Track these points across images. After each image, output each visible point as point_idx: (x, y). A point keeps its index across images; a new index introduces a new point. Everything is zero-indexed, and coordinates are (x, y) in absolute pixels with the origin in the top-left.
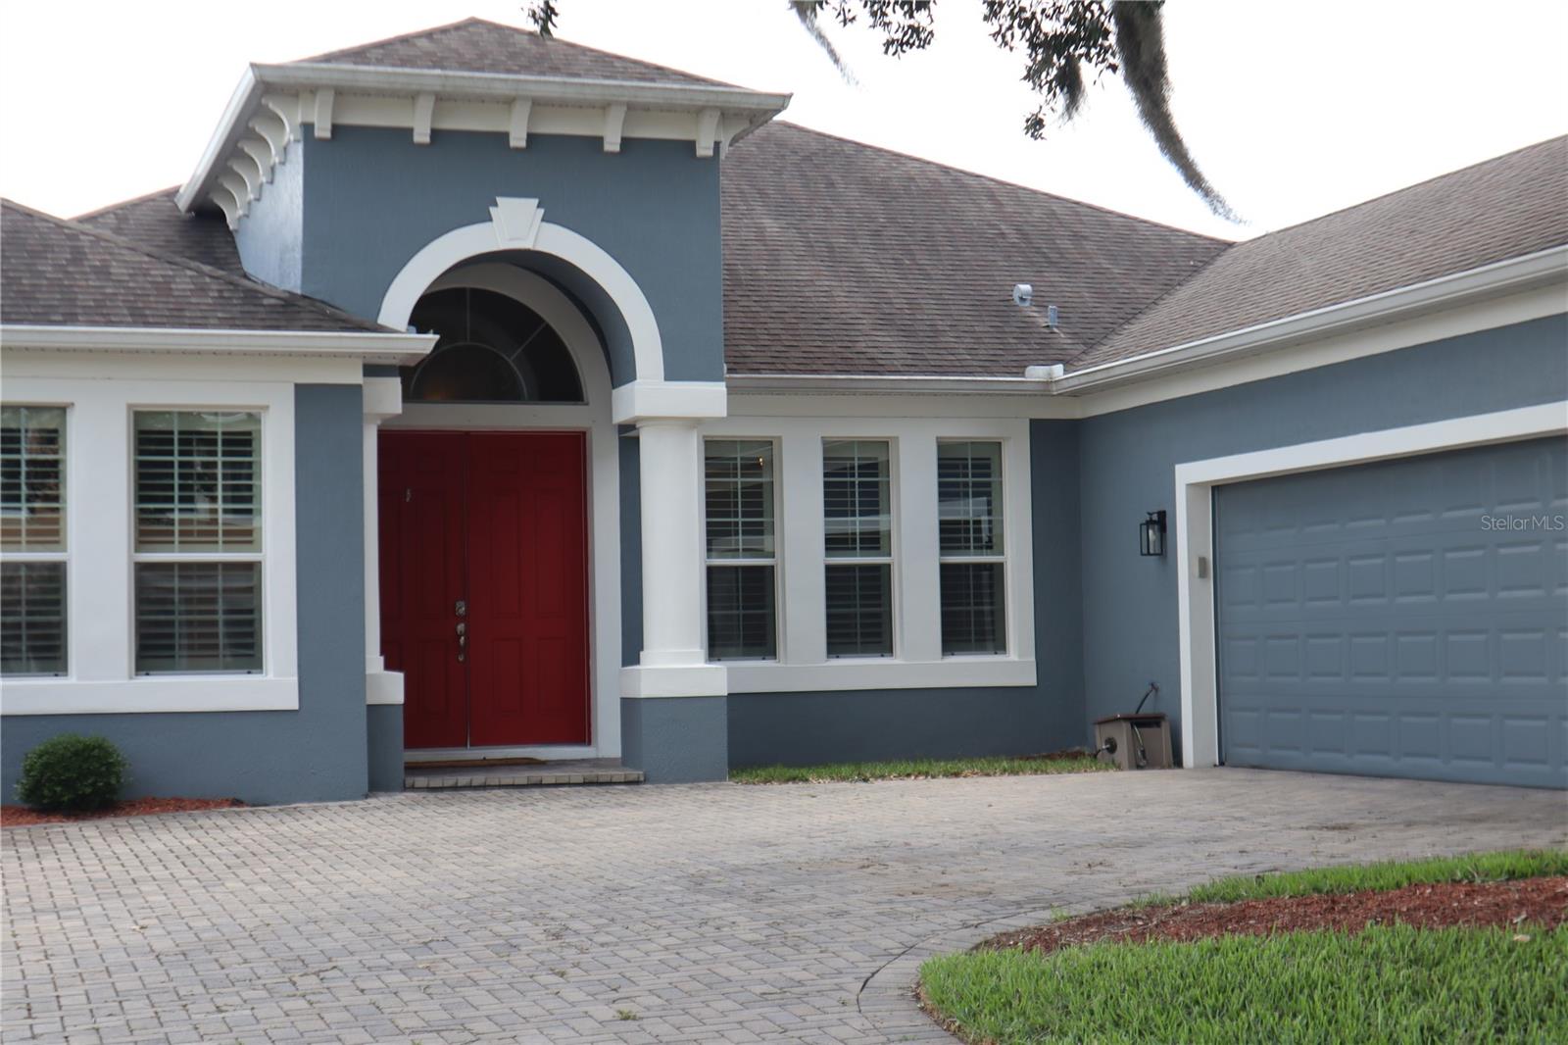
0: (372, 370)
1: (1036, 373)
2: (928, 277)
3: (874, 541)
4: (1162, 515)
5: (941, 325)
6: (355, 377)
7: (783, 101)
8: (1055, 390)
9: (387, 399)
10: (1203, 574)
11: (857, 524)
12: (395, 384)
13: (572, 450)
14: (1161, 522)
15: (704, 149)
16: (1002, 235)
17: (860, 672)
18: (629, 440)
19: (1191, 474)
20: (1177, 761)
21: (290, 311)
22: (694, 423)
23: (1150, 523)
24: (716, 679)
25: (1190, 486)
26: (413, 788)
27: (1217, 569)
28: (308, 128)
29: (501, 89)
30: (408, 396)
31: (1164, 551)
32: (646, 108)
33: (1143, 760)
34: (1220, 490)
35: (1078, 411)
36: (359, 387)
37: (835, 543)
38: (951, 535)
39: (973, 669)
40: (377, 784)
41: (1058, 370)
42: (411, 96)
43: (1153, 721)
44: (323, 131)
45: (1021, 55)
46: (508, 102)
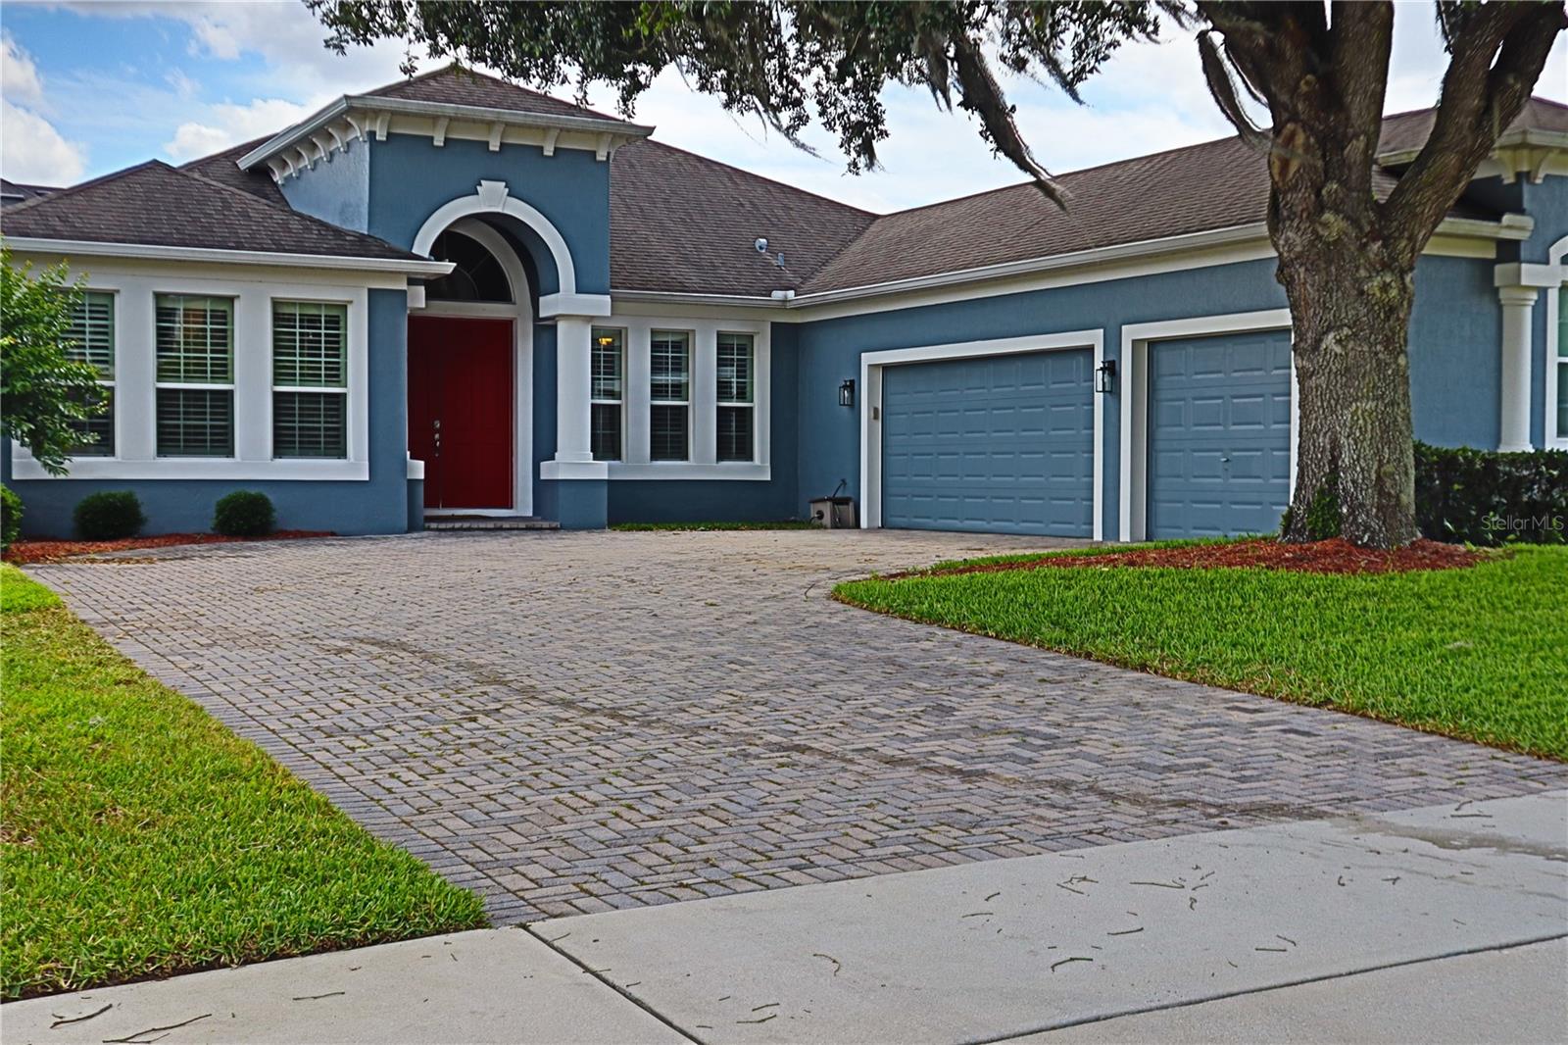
0: (412, 281)
1: (777, 295)
2: (702, 231)
3: (679, 390)
4: (852, 382)
5: (717, 262)
6: (404, 287)
7: (651, 130)
8: (789, 306)
9: (418, 298)
10: (876, 417)
11: (669, 378)
12: (422, 290)
13: (503, 331)
14: (852, 387)
15: (601, 157)
16: (742, 205)
17: (669, 470)
18: (546, 331)
19: (867, 358)
20: (857, 525)
21: (363, 245)
22: (591, 318)
23: (845, 387)
24: (602, 470)
25: (869, 366)
26: (429, 529)
27: (882, 415)
28: (372, 134)
29: (490, 117)
30: (428, 297)
31: (854, 404)
32: (568, 131)
33: (839, 524)
34: (887, 368)
35: (799, 318)
36: (405, 291)
37: (657, 390)
38: (723, 390)
39: (734, 470)
40: (414, 526)
41: (791, 294)
42: (434, 119)
43: (845, 501)
44: (381, 136)
46: (490, 124)
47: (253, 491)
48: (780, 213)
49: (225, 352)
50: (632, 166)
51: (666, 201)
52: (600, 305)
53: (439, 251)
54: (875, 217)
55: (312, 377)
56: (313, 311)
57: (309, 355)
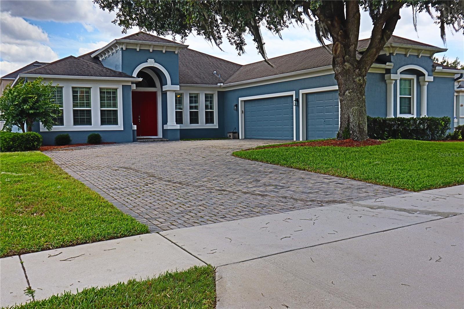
0: (132, 83)
1: (219, 84)
2: (201, 70)
3: (196, 107)
4: (237, 105)
5: (204, 77)
6: (130, 84)
7: (188, 46)
8: (221, 87)
9: (134, 87)
10: (243, 113)
11: (194, 105)
12: (135, 85)
13: (154, 94)
14: (237, 106)
15: (176, 53)
16: (210, 63)
17: (194, 126)
18: (164, 94)
19: (240, 99)
20: (239, 138)
21: (120, 75)
22: (175, 91)
23: (235, 106)
24: (178, 127)
25: (241, 101)
26: (138, 141)
27: (244, 112)
28: (122, 48)
29: (150, 44)
30: (136, 87)
31: (237, 110)
32: (168, 47)
33: (234, 138)
34: (245, 101)
35: (224, 90)
36: (131, 85)
37: (191, 108)
38: (207, 107)
39: (209, 126)
40: (134, 140)
41: (222, 84)
42: (137, 44)
43: (236, 133)
44: (124, 49)
46: (150, 45)
47: (96, 133)
48: (219, 65)
49: (89, 101)
50: (184, 55)
51: (192, 63)
52: (177, 87)
53: (139, 76)
54: (242, 66)
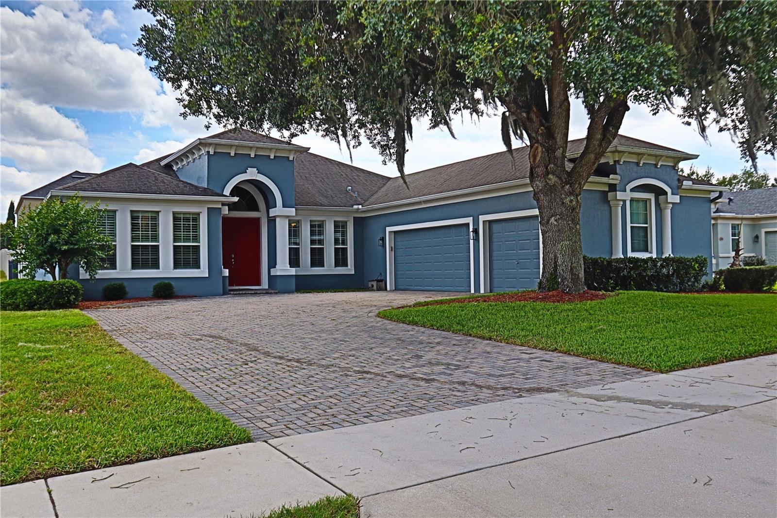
0: (223, 204)
1: (355, 207)
2: (328, 184)
3: (321, 242)
5: (333, 196)
6: (220, 206)
7: (309, 149)
8: (360, 211)
9: (225, 210)
10: (392, 250)
11: (317, 238)
12: (227, 207)
13: (257, 222)
14: (383, 239)
15: (291, 158)
16: (342, 175)
17: (317, 271)
18: (272, 221)
19: (388, 229)
20: (386, 289)
21: (205, 192)
22: (287, 217)
23: (380, 239)
24: (293, 271)
25: (389, 232)
26: (230, 294)
27: (394, 249)
28: (208, 152)
29: (251, 145)
30: (229, 210)
31: (384, 245)
32: (279, 149)
33: (379, 289)
34: (395, 232)
35: (363, 215)
36: (220, 208)
37: (313, 242)
38: (336, 241)
39: (341, 270)
40: (225, 293)
41: (360, 207)
42: (231, 146)
43: (381, 281)
44: (212, 153)
45: (378, 150)
46: (251, 148)
47: (166, 281)
48: (356, 177)
49: (156, 231)
50: (302, 162)
51: (314, 174)
52: (292, 212)
53: (233, 194)
54: (389, 178)
55: (187, 239)
56: (188, 216)
57: (187, 232)
